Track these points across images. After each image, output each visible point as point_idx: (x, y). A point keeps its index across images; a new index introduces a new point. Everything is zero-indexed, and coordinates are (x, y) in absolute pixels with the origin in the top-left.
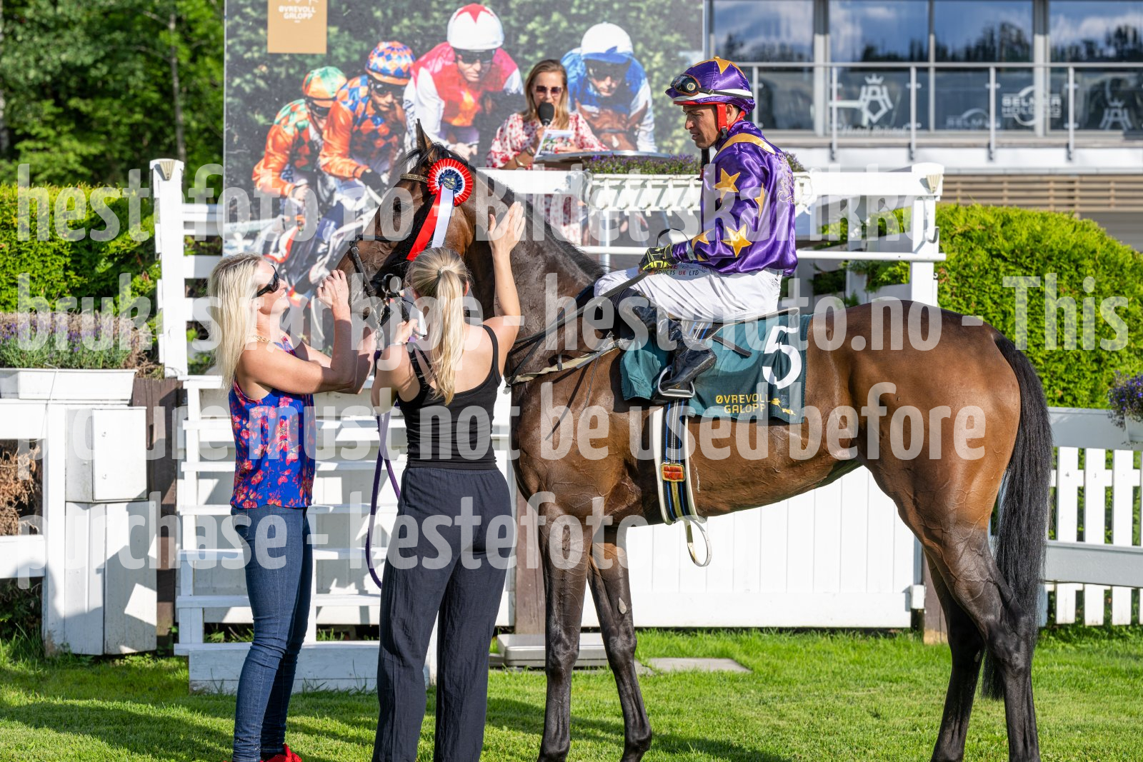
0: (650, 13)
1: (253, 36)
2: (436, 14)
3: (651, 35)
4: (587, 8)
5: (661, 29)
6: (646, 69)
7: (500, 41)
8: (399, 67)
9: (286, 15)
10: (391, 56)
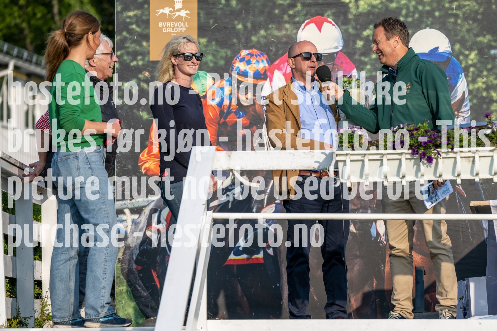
1: (138, 48)
2: (287, 26)
4: (413, 16)
5: (475, 32)
7: (340, 46)
8: (258, 70)
9: (165, 29)
10: (251, 61)
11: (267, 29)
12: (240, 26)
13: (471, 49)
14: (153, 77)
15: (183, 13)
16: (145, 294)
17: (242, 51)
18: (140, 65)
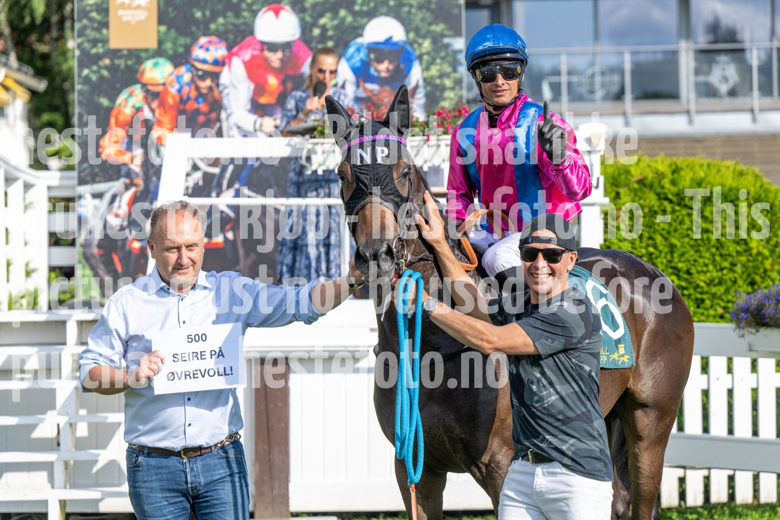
0: (420, 8)
1: (98, 35)
2: (245, 14)
3: (421, 26)
4: (368, 5)
5: (429, 21)
7: (297, 34)
8: (216, 57)
10: (210, 49)
11: (225, 17)
12: (198, 15)
13: (424, 37)
14: (113, 64)
15: (143, 2)
18: (100, 53)
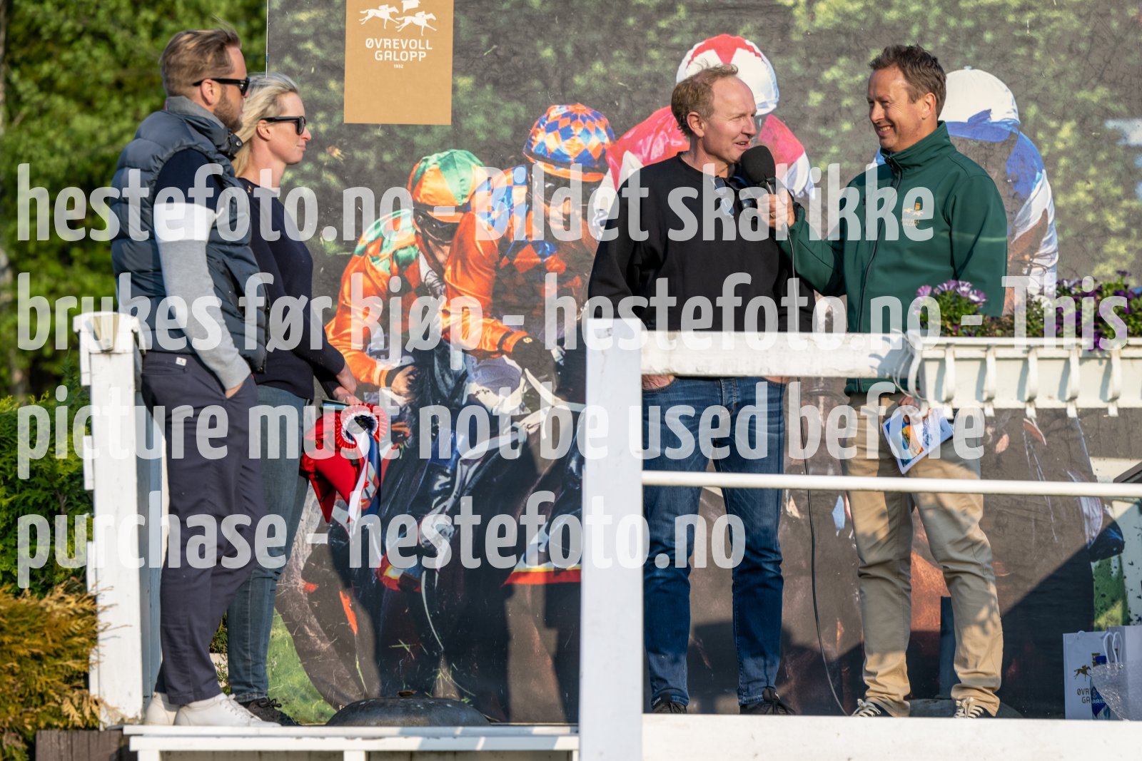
0: (1051, 49)
1: (317, 93)
2: (654, 54)
3: (1054, 89)
4: (935, 41)
5: (1072, 79)
6: (1044, 153)
7: (771, 102)
8: (586, 151)
9: (378, 54)
10: (571, 131)
11: (608, 61)
12: (548, 53)
13: (1063, 118)
14: (350, 160)
15: (421, 20)
16: (325, 646)
17: (552, 107)
18: (320, 133)
